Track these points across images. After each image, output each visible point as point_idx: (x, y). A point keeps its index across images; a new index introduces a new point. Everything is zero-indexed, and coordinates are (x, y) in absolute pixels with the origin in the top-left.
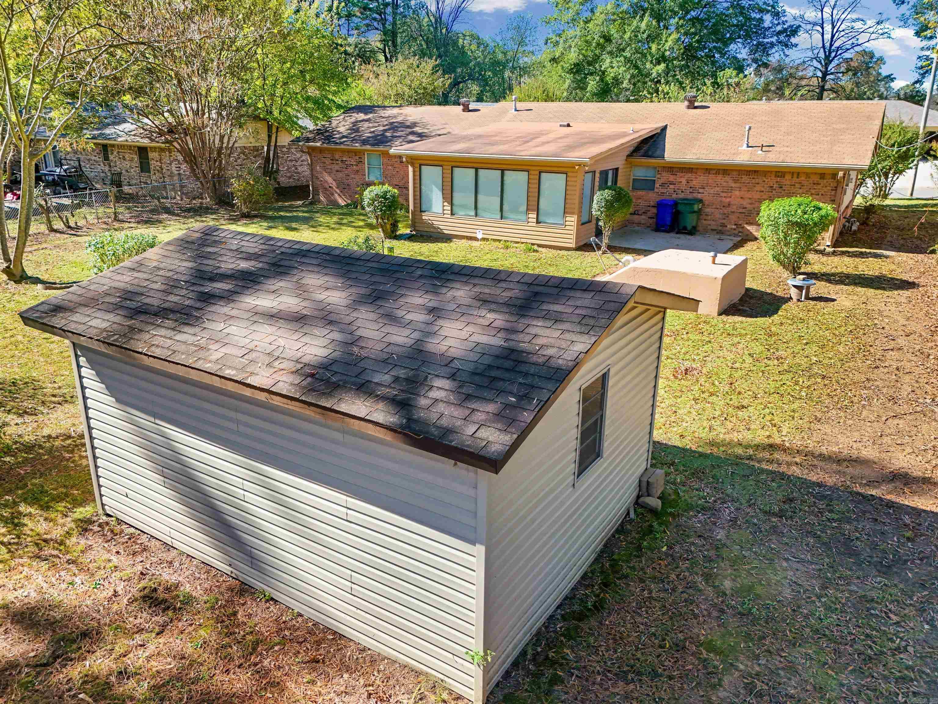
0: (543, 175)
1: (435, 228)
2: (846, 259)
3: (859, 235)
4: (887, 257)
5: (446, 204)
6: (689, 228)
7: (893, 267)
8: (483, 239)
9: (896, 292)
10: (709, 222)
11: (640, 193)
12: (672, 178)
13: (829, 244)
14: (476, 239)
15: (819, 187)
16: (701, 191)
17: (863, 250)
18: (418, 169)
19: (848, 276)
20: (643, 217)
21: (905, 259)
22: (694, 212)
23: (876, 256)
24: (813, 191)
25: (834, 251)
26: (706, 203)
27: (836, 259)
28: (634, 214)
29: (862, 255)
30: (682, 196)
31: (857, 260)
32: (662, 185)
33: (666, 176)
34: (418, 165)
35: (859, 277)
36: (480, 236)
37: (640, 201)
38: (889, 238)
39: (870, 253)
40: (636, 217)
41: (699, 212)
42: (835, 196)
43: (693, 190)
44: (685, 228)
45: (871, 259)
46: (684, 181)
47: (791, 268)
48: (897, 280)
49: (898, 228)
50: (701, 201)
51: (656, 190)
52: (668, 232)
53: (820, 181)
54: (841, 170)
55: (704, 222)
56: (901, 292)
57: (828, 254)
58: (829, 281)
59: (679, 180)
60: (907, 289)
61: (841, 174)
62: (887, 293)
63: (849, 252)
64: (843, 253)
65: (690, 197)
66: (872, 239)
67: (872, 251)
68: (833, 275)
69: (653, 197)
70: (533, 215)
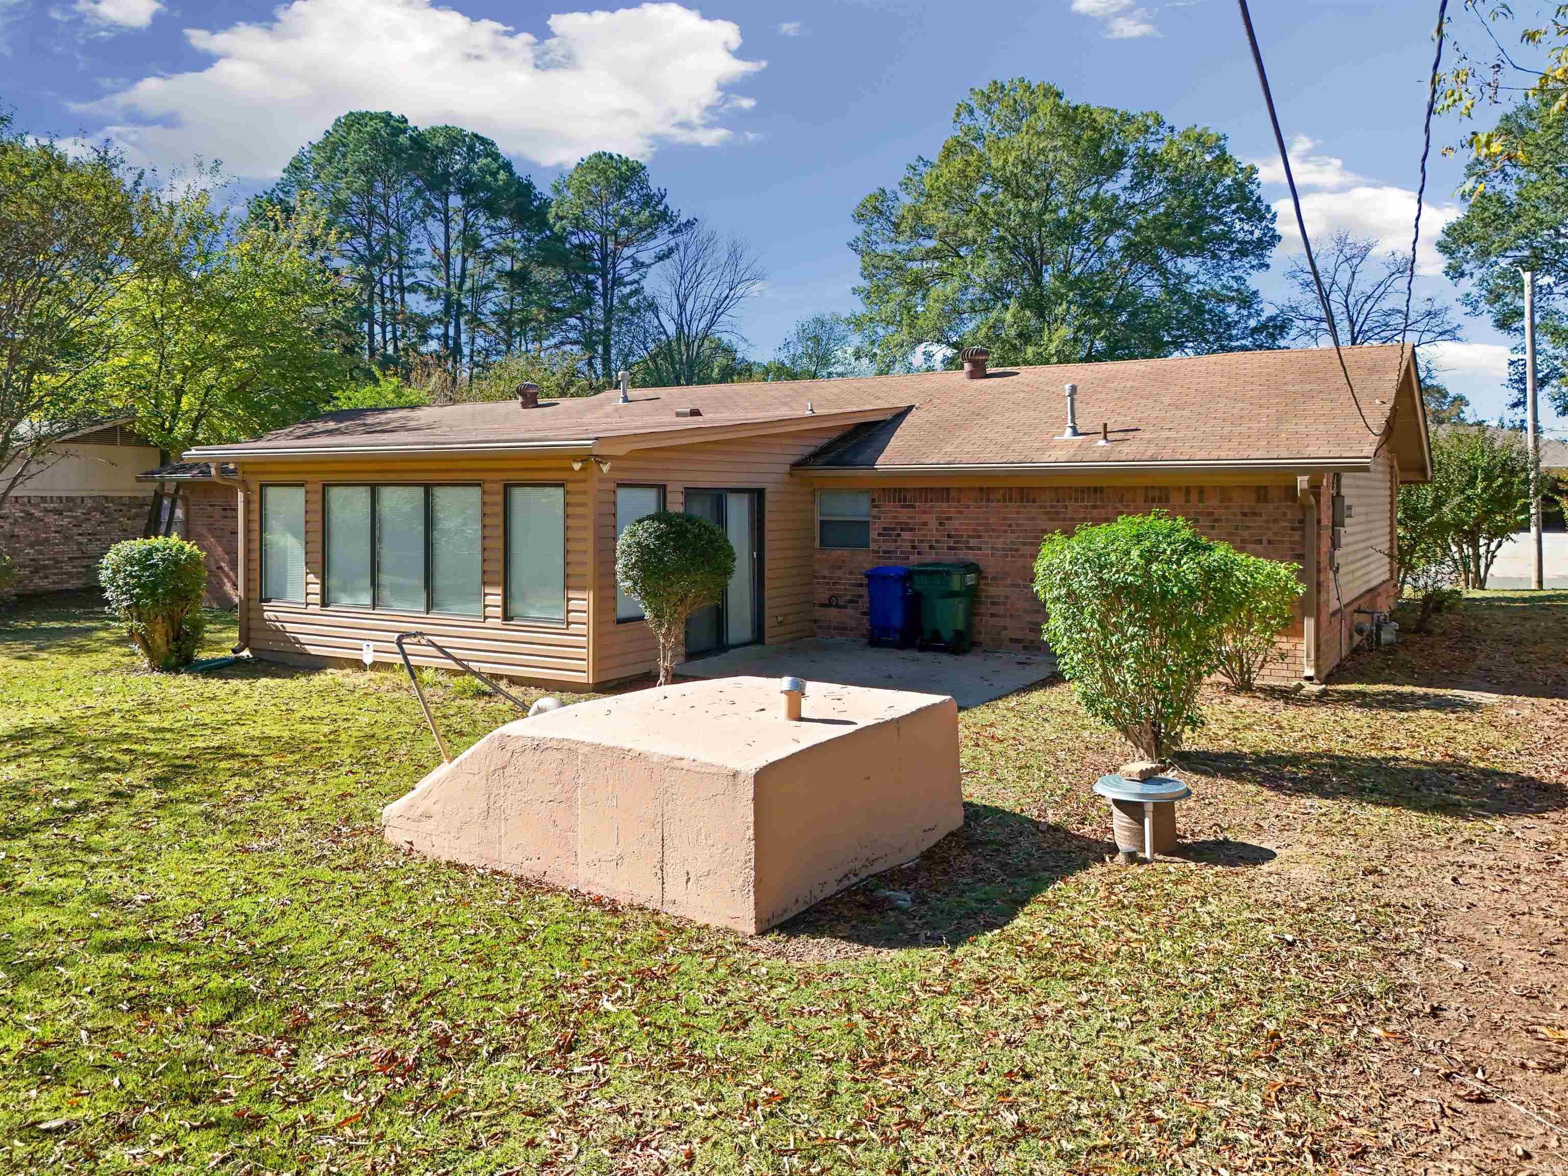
0: (518, 494)
1: (287, 640)
2: (1353, 715)
3: (1401, 654)
4: (1474, 707)
5: (311, 578)
6: (947, 635)
7: (1492, 736)
8: (376, 666)
9: (1499, 824)
10: (1002, 622)
11: (838, 553)
12: (904, 515)
13: (1310, 672)
14: (358, 665)
15: (1259, 522)
16: (973, 542)
17: (1407, 689)
18: (255, 498)
19: (1340, 764)
20: (850, 611)
21: (1526, 713)
22: (954, 594)
23: (1440, 704)
24: (1246, 534)
25: (1324, 693)
26: (990, 571)
27: (1322, 714)
28: (830, 605)
29: (1400, 703)
30: (931, 557)
31: (1384, 715)
32: (886, 532)
33: (892, 513)
34: (255, 487)
35: (1379, 767)
36: (368, 658)
37: (838, 573)
38: (1481, 661)
39: (1425, 697)
40: (834, 612)
41: (973, 595)
42: (1302, 543)
43: (956, 541)
44: (936, 636)
45: (1424, 713)
46: (933, 524)
47: (1147, 738)
48: (1504, 776)
49: (1508, 640)
50: (971, 567)
51: (873, 546)
52: (902, 647)
53: (1260, 507)
54: (1304, 470)
55: (992, 621)
56: (1519, 823)
57: (1305, 701)
58: (1274, 782)
59: (920, 518)
60: (1539, 812)
61: (1302, 482)
62: (1467, 828)
63: (1364, 694)
64: (1349, 697)
65: (949, 557)
66: (1434, 664)
67: (1431, 691)
68: (1295, 760)
69: (864, 561)
70: (495, 598)
